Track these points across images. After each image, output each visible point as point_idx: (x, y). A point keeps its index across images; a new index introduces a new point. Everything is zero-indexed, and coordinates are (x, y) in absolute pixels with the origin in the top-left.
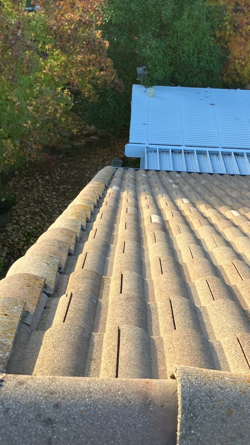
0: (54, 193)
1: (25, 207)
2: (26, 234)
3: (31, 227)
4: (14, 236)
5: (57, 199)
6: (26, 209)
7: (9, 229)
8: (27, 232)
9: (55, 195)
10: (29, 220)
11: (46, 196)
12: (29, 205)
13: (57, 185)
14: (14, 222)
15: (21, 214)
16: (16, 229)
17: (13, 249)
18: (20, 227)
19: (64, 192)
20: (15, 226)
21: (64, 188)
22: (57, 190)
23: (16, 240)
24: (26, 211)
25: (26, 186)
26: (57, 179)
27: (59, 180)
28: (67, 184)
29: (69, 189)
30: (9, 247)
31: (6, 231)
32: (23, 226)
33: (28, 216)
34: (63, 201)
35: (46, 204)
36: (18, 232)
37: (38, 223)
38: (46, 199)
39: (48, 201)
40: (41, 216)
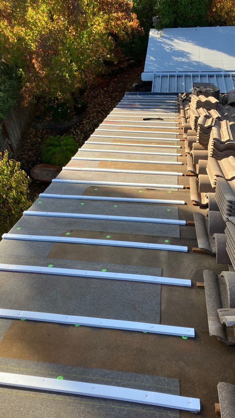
0: (109, 99)
1: (93, 108)
2: (94, 125)
3: (96, 121)
4: (87, 126)
5: (111, 102)
6: (94, 109)
7: (84, 123)
8: (94, 124)
9: (110, 100)
10: (95, 116)
11: (105, 101)
12: (95, 107)
13: (111, 93)
14: (87, 118)
15: (91, 113)
16: (88, 122)
17: (86, 135)
18: (90, 120)
19: (115, 97)
20: (88, 120)
21: (115, 95)
22: (111, 97)
23: (88, 129)
24: (94, 111)
25: (94, 95)
26: (111, 90)
27: (112, 90)
28: (117, 92)
29: (118, 95)
30: (84, 134)
31: (83, 124)
32: (92, 120)
33: (95, 114)
34: (114, 103)
35: (105, 106)
36: (89, 123)
37: (100, 118)
38: (105, 102)
39: (106, 104)
40: (101, 113)
